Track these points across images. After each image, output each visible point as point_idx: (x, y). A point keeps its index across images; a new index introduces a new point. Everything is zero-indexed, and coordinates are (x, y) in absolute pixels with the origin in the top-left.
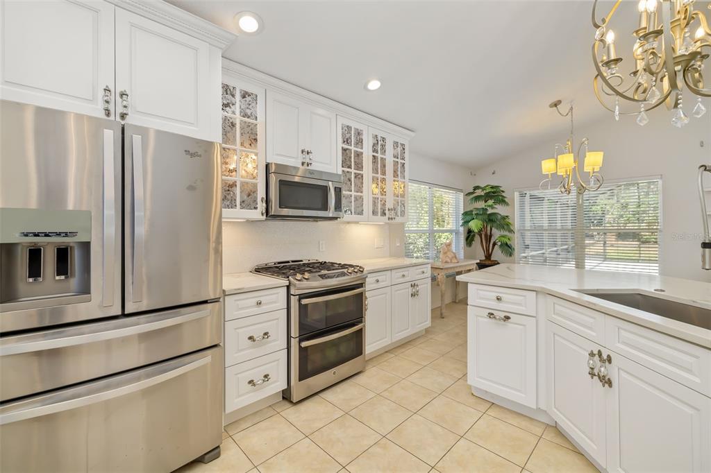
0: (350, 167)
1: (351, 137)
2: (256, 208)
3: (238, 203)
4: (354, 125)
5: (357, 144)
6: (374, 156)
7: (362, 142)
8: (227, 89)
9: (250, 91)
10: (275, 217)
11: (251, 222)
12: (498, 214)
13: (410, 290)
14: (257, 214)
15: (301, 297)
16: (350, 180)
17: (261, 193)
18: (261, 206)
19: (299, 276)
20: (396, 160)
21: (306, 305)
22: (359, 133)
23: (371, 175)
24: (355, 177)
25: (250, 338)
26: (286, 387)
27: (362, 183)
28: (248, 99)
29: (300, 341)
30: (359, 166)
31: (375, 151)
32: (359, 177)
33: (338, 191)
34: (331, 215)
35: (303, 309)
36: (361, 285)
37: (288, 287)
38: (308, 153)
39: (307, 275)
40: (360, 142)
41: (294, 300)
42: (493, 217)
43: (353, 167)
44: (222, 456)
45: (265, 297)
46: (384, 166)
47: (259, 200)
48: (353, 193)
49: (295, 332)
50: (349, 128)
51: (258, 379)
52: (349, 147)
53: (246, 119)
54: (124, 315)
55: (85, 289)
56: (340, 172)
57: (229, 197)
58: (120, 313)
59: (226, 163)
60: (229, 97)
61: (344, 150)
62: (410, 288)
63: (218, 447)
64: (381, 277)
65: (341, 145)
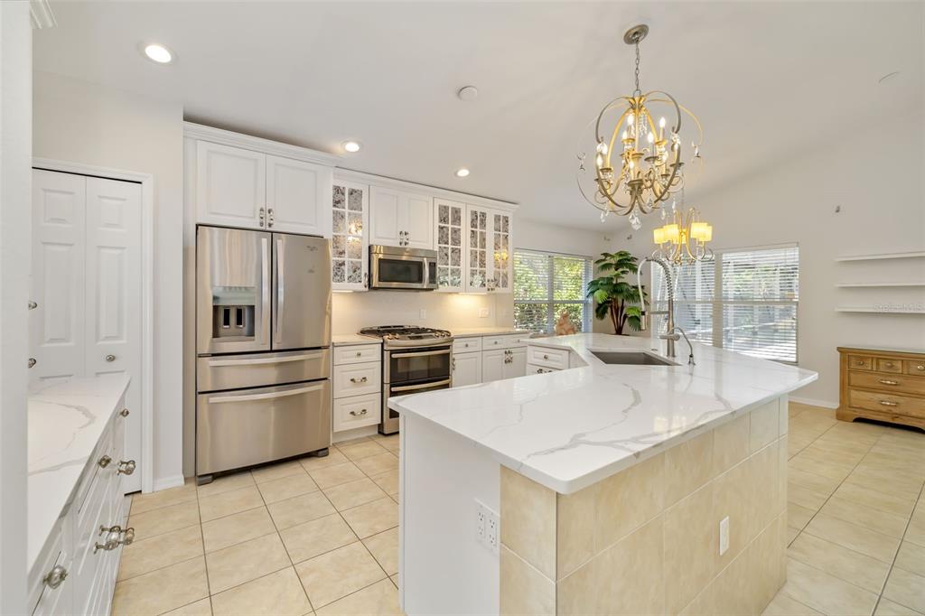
0: (447, 243)
1: (448, 216)
2: (360, 282)
3: (346, 278)
4: (451, 204)
5: (453, 222)
6: (472, 231)
7: (460, 219)
8: (338, 190)
9: (356, 188)
10: (376, 289)
11: (357, 293)
12: (625, 283)
13: (505, 357)
14: (361, 287)
15: (392, 352)
16: (446, 255)
17: (365, 269)
18: (365, 280)
19: (391, 336)
20: (498, 232)
21: (397, 359)
22: (456, 212)
23: (469, 248)
24: (452, 252)
25: (352, 380)
26: (380, 422)
27: (459, 257)
28: (355, 194)
29: (391, 386)
30: (456, 241)
31: (474, 225)
32: (456, 252)
33: (433, 265)
34: (425, 287)
35: (394, 362)
36: (448, 347)
37: (382, 344)
38: (406, 234)
39: (397, 336)
40: (457, 219)
41: (387, 354)
42: (619, 288)
43: (450, 242)
44: (330, 455)
45: (364, 350)
46: (484, 239)
47: (363, 275)
48: (450, 267)
49: (387, 379)
50: (446, 208)
51: (358, 412)
52: (446, 225)
53: (353, 211)
54: (271, 351)
55: (251, 333)
56: (437, 249)
57: (339, 273)
58: (269, 349)
59: (337, 247)
60: (340, 195)
61: (441, 228)
62: (504, 355)
63: (327, 449)
64: (471, 342)
65: (437, 224)
